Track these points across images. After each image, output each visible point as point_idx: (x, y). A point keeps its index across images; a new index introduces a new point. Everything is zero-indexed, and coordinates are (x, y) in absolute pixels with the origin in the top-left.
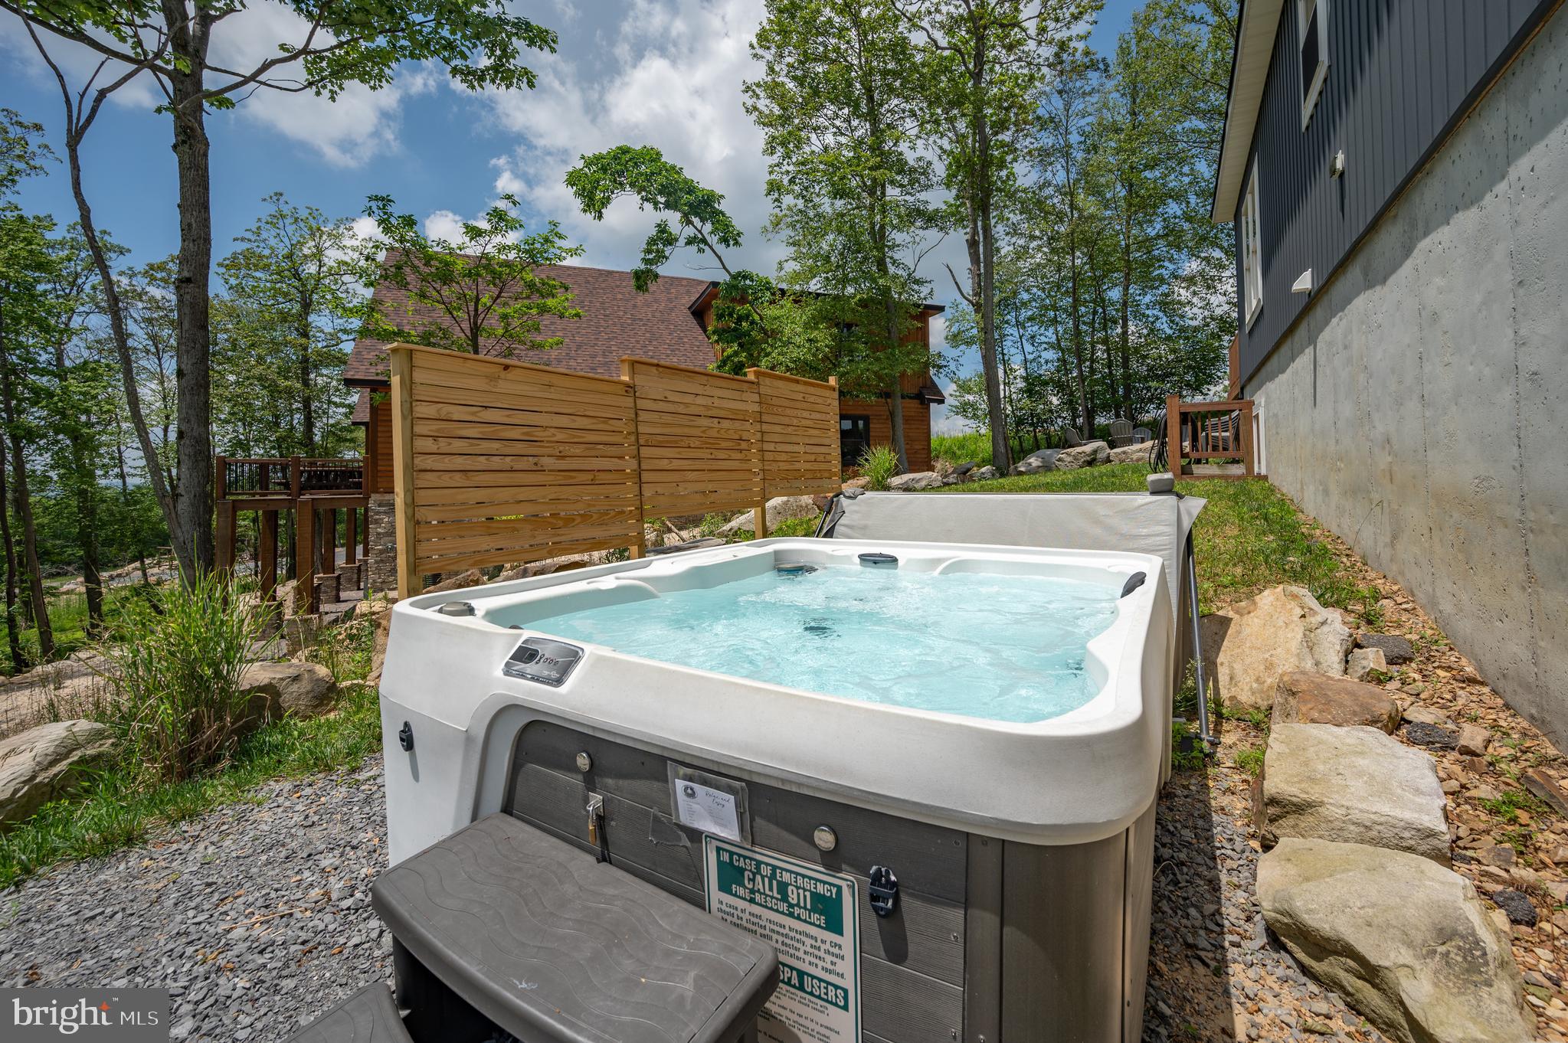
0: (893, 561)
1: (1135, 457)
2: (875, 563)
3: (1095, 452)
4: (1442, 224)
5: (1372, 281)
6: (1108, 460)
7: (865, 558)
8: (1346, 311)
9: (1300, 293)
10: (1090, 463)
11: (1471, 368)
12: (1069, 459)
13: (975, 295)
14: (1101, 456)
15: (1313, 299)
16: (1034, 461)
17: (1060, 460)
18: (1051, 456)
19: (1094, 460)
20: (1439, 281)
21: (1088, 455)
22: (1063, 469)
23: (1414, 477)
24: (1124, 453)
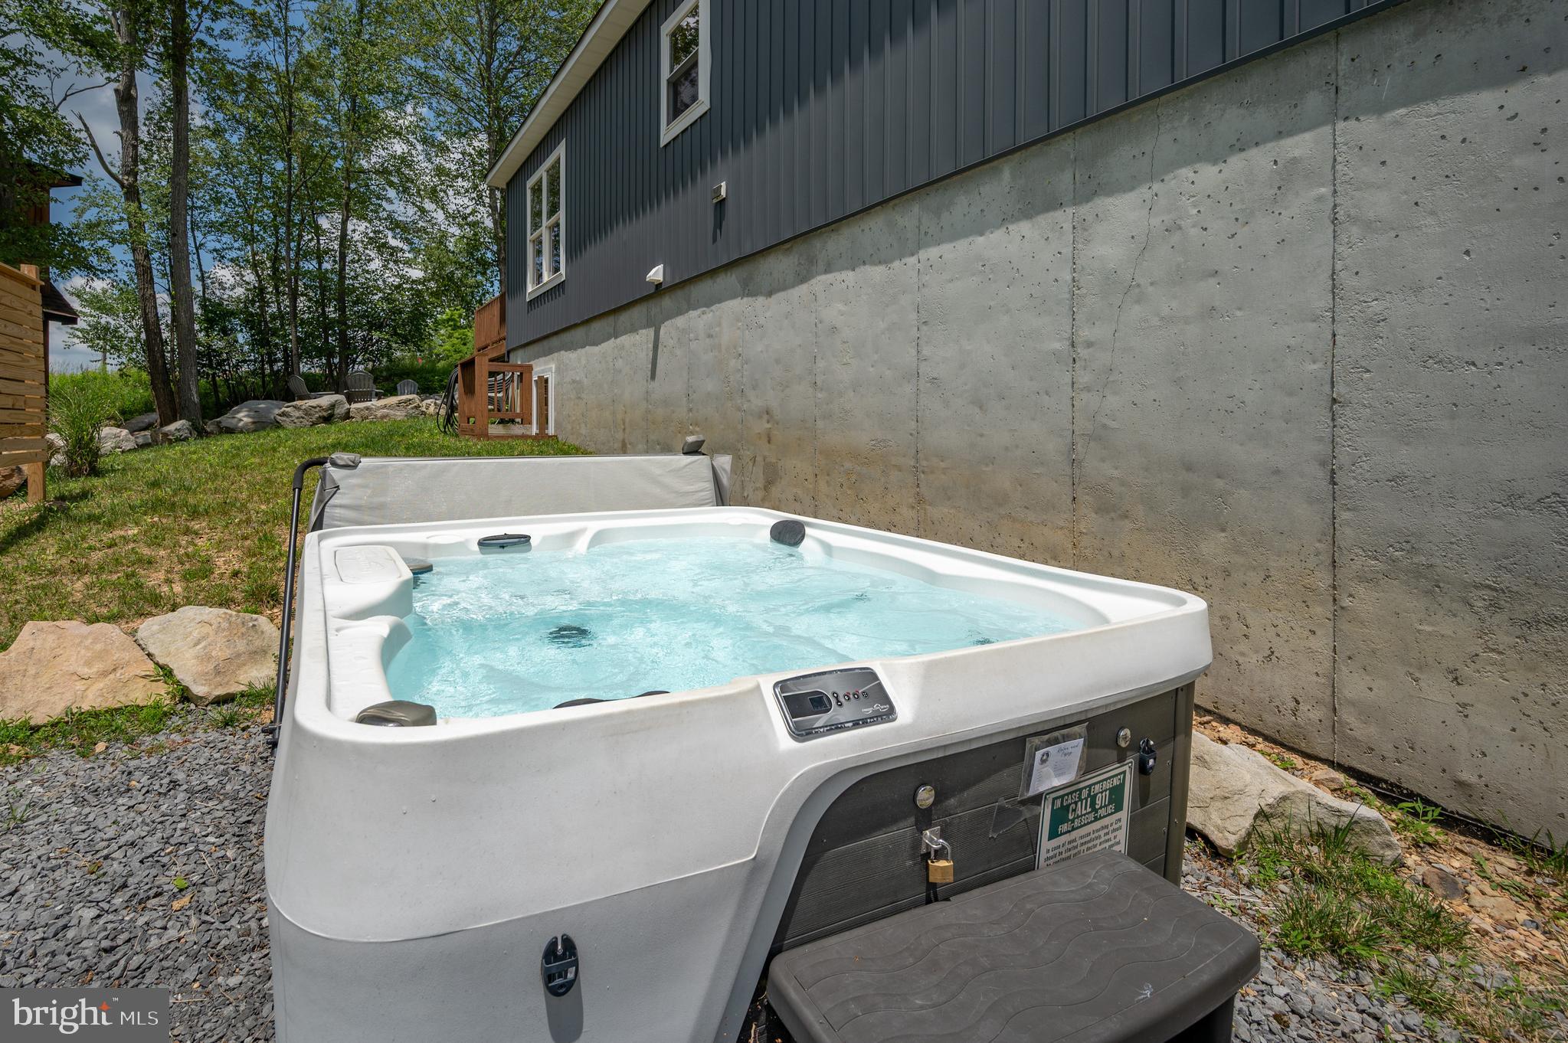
0: (524, 540)
1: (379, 413)
2: (502, 546)
3: (333, 406)
4: (847, 269)
5: (749, 290)
6: (347, 416)
7: (485, 544)
8: (713, 308)
9: (651, 283)
10: (328, 419)
11: (871, 369)
12: (297, 414)
13: (128, 174)
14: (340, 411)
15: (659, 289)
16: (243, 416)
17: (283, 414)
18: (268, 410)
19: (331, 416)
20: (840, 306)
21: (326, 410)
22: (291, 427)
23: (799, 439)
24: (367, 408)
